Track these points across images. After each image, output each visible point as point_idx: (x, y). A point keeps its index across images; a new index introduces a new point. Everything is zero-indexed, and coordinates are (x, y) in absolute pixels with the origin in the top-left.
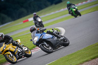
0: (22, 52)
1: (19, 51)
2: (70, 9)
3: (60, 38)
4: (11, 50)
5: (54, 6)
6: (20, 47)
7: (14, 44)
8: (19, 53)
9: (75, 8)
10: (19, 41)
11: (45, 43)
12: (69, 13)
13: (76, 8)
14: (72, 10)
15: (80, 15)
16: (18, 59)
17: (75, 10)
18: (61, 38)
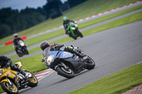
0: (24, 79)
1: (21, 78)
2: (67, 27)
3: (82, 57)
4: (10, 76)
5: (50, 21)
6: (22, 73)
7: (13, 69)
8: (21, 80)
9: (74, 26)
10: (20, 64)
11: (64, 65)
12: (67, 33)
13: (76, 25)
14: (70, 29)
15: (82, 36)
16: (19, 89)
17: (74, 29)
18: (85, 58)
